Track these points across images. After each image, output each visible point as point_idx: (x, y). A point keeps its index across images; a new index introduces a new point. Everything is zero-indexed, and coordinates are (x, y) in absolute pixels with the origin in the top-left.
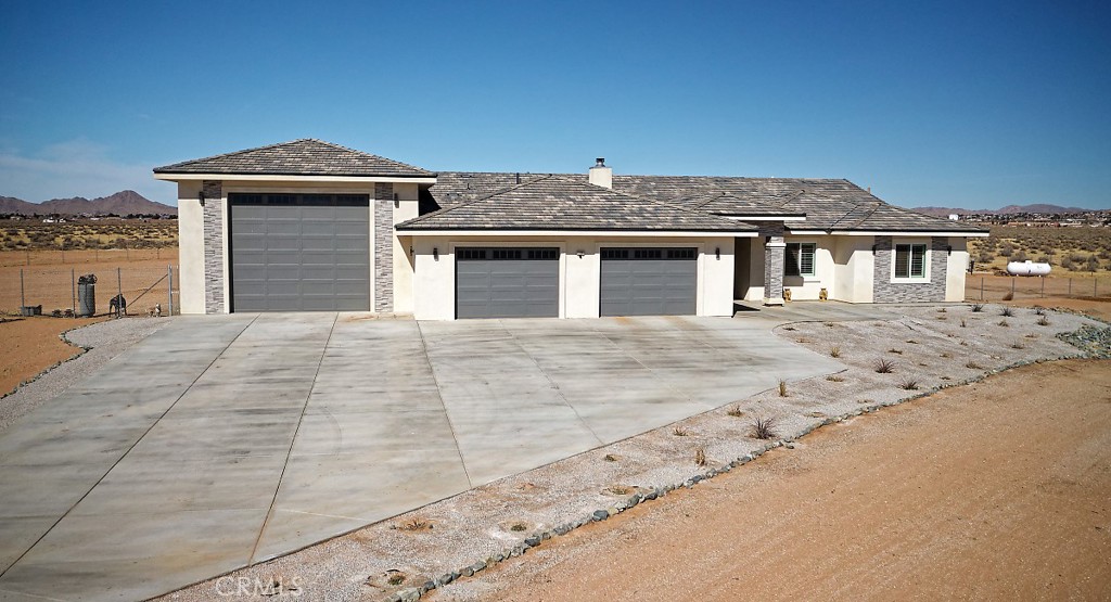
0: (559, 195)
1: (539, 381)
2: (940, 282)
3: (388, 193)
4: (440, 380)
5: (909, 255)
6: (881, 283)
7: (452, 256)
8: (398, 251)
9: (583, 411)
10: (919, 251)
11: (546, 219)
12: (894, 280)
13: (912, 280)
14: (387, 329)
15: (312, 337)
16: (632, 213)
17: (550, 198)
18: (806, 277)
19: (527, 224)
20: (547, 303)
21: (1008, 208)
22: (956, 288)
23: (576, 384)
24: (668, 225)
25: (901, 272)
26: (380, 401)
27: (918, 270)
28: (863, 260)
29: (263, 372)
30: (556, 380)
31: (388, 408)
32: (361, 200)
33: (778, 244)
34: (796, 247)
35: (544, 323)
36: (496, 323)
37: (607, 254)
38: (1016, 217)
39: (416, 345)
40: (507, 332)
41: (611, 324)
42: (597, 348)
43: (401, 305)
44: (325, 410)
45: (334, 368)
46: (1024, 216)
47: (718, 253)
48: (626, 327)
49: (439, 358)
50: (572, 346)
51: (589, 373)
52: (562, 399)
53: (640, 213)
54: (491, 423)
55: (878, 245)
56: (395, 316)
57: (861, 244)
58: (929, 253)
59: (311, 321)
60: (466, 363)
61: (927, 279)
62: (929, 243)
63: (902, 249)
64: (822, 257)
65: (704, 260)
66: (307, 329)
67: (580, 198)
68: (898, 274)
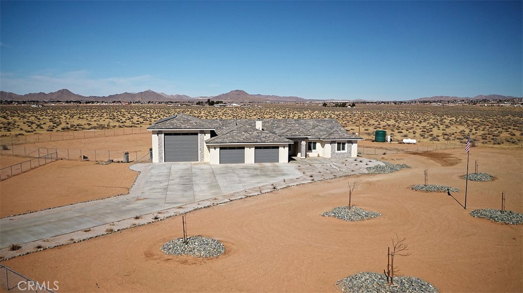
0: (245, 132)
1: (237, 179)
2: (350, 152)
3: (203, 132)
4: (217, 179)
5: (341, 145)
6: (333, 152)
7: (219, 149)
8: (206, 148)
9: (243, 184)
10: (344, 144)
11: (242, 140)
12: (336, 152)
13: (342, 151)
14: (204, 167)
15: (187, 169)
16: (263, 137)
17: (243, 133)
18: (313, 151)
19: (237, 141)
20: (242, 160)
21: (478, 96)
22: (354, 154)
23: (244, 179)
24: (271, 141)
25: (339, 149)
26: (207, 182)
27: (343, 149)
28: (328, 146)
29: (181, 177)
30: (240, 179)
31: (208, 184)
32: (196, 134)
33: (304, 143)
34: (311, 143)
35: (241, 165)
36: (229, 165)
37: (256, 148)
38: (481, 101)
39: (211, 171)
40: (232, 168)
41: (257, 165)
42: (251, 171)
43: (206, 160)
44: (197, 184)
45: (195, 176)
46: (485, 101)
47: (284, 147)
48: (260, 166)
49: (216, 174)
50: (246, 171)
51: (248, 177)
52: (240, 182)
53: (265, 137)
54: (227, 186)
55: (332, 143)
56: (205, 163)
57: (327, 142)
58: (346, 144)
59: (185, 165)
60: (223, 175)
61: (346, 151)
62: (346, 142)
63: (339, 144)
64: (318, 145)
65: (281, 149)
66: (185, 167)
67: (251, 133)
68: (338, 150)
